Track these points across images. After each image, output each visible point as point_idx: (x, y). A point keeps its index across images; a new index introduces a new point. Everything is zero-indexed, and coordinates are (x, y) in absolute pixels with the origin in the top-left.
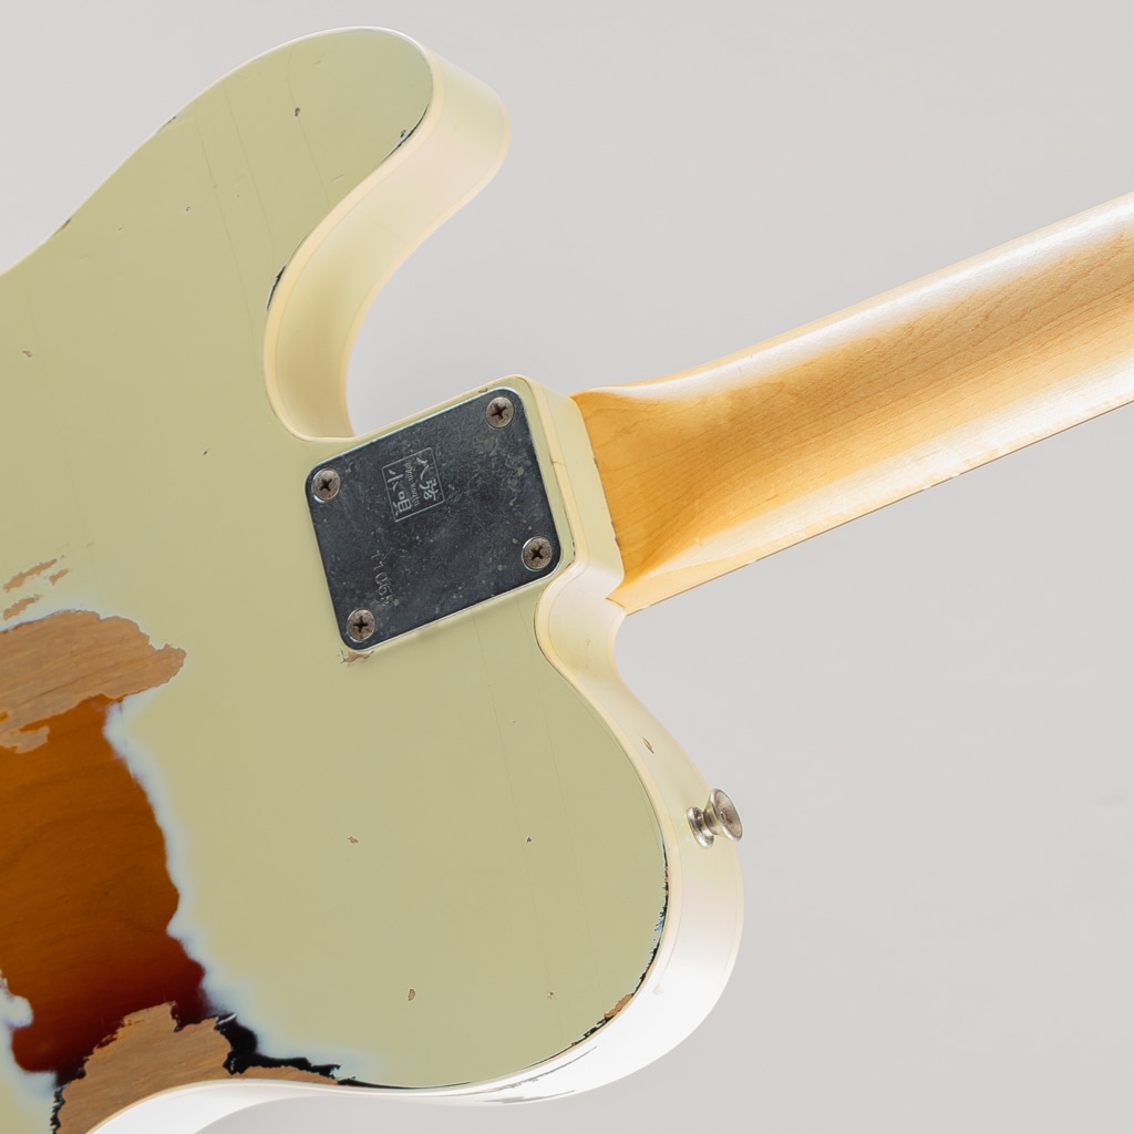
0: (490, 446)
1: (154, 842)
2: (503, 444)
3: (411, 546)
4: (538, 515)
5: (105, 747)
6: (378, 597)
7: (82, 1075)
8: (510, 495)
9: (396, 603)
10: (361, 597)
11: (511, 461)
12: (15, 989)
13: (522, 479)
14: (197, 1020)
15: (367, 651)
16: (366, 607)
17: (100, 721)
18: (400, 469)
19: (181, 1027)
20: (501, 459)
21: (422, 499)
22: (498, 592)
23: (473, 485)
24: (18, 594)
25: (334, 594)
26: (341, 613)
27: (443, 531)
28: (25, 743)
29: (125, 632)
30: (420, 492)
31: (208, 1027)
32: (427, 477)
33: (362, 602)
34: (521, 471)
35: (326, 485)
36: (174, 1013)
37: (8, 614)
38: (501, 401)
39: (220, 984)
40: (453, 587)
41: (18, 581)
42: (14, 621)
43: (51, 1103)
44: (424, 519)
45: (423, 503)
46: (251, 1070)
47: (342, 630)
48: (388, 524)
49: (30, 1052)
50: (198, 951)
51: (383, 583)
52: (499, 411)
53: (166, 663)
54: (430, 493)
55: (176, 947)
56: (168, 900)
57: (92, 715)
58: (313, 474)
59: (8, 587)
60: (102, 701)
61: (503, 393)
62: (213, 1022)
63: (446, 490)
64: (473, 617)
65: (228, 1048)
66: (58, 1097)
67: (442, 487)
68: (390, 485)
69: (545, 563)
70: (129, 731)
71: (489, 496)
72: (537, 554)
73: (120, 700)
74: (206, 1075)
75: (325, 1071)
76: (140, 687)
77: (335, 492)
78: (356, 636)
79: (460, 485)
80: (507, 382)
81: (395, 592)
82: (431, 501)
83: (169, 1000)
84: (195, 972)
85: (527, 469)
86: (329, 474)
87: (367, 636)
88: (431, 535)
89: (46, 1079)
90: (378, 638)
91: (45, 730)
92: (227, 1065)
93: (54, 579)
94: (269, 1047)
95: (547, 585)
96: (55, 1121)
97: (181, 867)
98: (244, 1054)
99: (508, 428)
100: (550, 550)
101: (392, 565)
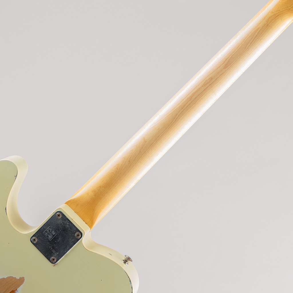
0: (60, 222)
2: (62, 220)
3: (55, 243)
4: (75, 229)
6: (54, 254)
8: (68, 228)
9: (58, 253)
10: (51, 255)
11: (65, 222)
13: (69, 224)
15: (57, 263)
16: (53, 256)
18: (46, 232)
20: (63, 223)
21: (53, 235)
22: (75, 244)
23: (61, 229)
25: (46, 257)
26: (49, 259)
27: (60, 238)
29: (11, 279)
30: (52, 234)
32: (52, 231)
33: (51, 256)
34: (68, 223)
35: (34, 240)
38: (58, 213)
40: (66, 247)
44: (55, 238)
45: (54, 236)
47: (50, 262)
48: (49, 242)
51: (54, 251)
52: (59, 215)
53: (21, 280)
54: (54, 233)
58: (31, 239)
60: (13, 291)
61: (58, 212)
63: (56, 232)
64: (72, 250)
67: (55, 231)
68: (46, 235)
69: (80, 236)
71: (65, 230)
72: (78, 235)
73: (16, 290)
76: (19, 286)
77: (37, 240)
78: (53, 262)
79: (58, 230)
80: (57, 210)
81: (57, 252)
82: (55, 235)
85: (69, 222)
86: (34, 238)
87: (55, 261)
88: (58, 240)
90: (57, 260)
95: (82, 240)
99: (62, 217)
100: (80, 234)
101: (53, 248)
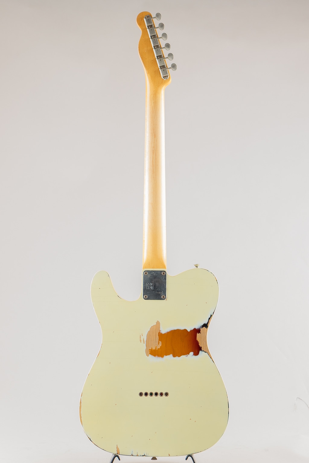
0: (149, 276)
1: (178, 331)
3: (157, 288)
4: (159, 272)
5: (165, 334)
7: (201, 347)
8: (156, 275)
10: (160, 296)
11: (152, 273)
12: (188, 354)
14: (200, 330)
17: (161, 334)
18: (147, 287)
19: (200, 333)
20: (151, 275)
22: (166, 279)
23: (153, 279)
24: (142, 341)
25: (158, 299)
26: (161, 299)
27: (157, 284)
28: (160, 345)
29: (152, 328)
31: (201, 329)
33: (161, 296)
35: (146, 297)
36: (198, 333)
37: (144, 343)
38: (145, 273)
39: (197, 327)
40: (163, 285)
41: (141, 341)
42: (145, 342)
43: (203, 352)
44: (155, 286)
45: (152, 285)
46: (208, 325)
48: (153, 290)
49: (196, 354)
50: (192, 329)
51: (160, 293)
52: (146, 273)
53: (158, 323)
54: (151, 284)
55: (191, 331)
56: (185, 330)
57: (160, 335)
58: (144, 298)
59: (141, 342)
60: (159, 333)
61: (144, 272)
62: (201, 328)
64: (168, 283)
65: (205, 327)
66: (203, 351)
67: (152, 283)
68: (149, 289)
69: (165, 273)
70: (164, 331)
71: (155, 277)
72: (164, 273)
73: (160, 331)
74: (207, 331)
75: (211, 316)
76: (159, 327)
78: (164, 299)
81: (161, 292)
83: (197, 333)
84: (195, 329)
85: (154, 272)
86: (144, 296)
87: (165, 297)
88: (157, 286)
89: (200, 352)
90: (165, 296)
91: (160, 341)
92: (206, 328)
93: (142, 336)
94: (206, 323)
95: (168, 274)
96: (205, 352)
97: (182, 328)
98: (206, 325)
99: (148, 273)
100: (164, 272)
101: (158, 291)
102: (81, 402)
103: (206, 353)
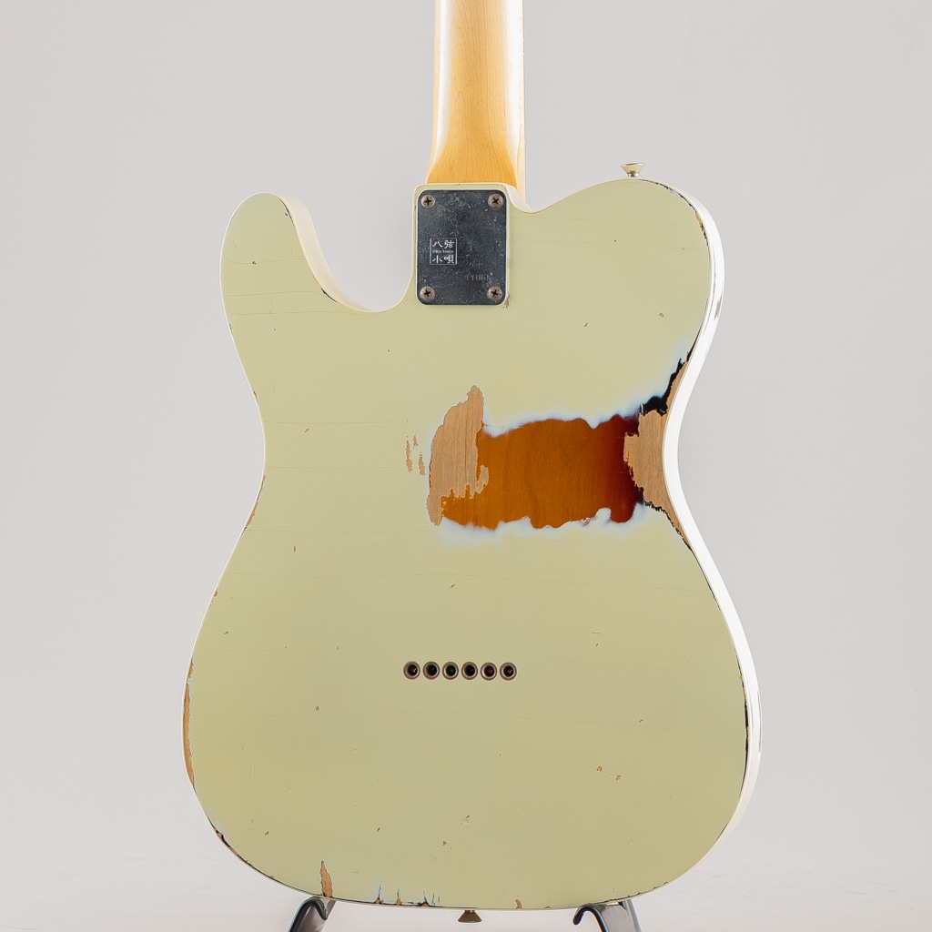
0: (441, 210)
1: (552, 423)
2: (443, 204)
3: (469, 260)
4: (479, 196)
5: (501, 437)
6: (486, 282)
7: (642, 489)
8: (466, 207)
9: (492, 274)
10: (483, 290)
11: (451, 202)
12: (592, 515)
13: (461, 199)
14: (637, 424)
15: (507, 295)
16: (488, 289)
17: (488, 437)
18: (434, 256)
19: (637, 433)
20: (449, 206)
21: (452, 249)
22: (505, 224)
23: (455, 223)
24: (415, 465)
25: (476, 303)
26: (486, 302)
27: (469, 243)
28: (484, 480)
29: (453, 412)
30: (448, 249)
31: (642, 419)
32: (443, 244)
33: (485, 291)
34: (457, 199)
35: (427, 293)
36: (630, 435)
37: (422, 473)
38: (423, 199)
39: (625, 410)
40: (495, 245)
41: (409, 463)
42: (427, 470)
43: (649, 508)
44: (461, 251)
45: (453, 249)
46: (668, 403)
47: (494, 303)
48: (456, 268)
49: (622, 515)
50: (607, 415)
51: (480, 277)
52: (428, 201)
53: (475, 396)
54: (449, 244)
55: (602, 426)
56: (580, 423)
57: (484, 440)
58: (420, 299)
59: (410, 470)
60: (479, 434)
61: (420, 198)
62: (641, 416)
63: (451, 236)
64: (511, 240)
65: (655, 411)
66: (648, 505)
67: (450, 237)
68: (439, 262)
69: (501, 198)
70: (499, 422)
71: (463, 216)
72: (496, 201)
73: (483, 425)
74: (663, 426)
75: (680, 366)
76: (481, 413)
77: (433, 292)
78: (497, 300)
79: (452, 229)
80: (416, 197)
81: (488, 273)
82: (454, 245)
83: (624, 436)
84: (616, 418)
85: (457, 196)
86: (423, 291)
87: (500, 292)
88: (469, 249)
89: (638, 507)
90: (503, 288)
91: (482, 467)
92: (662, 414)
93: (415, 444)
94: (661, 393)
95: (511, 204)
96: (658, 509)
97: (567, 415)
98: (659, 405)
99: (437, 200)
100: (495, 195)
101: (474, 272)
102: (187, 699)
103: (661, 512)
